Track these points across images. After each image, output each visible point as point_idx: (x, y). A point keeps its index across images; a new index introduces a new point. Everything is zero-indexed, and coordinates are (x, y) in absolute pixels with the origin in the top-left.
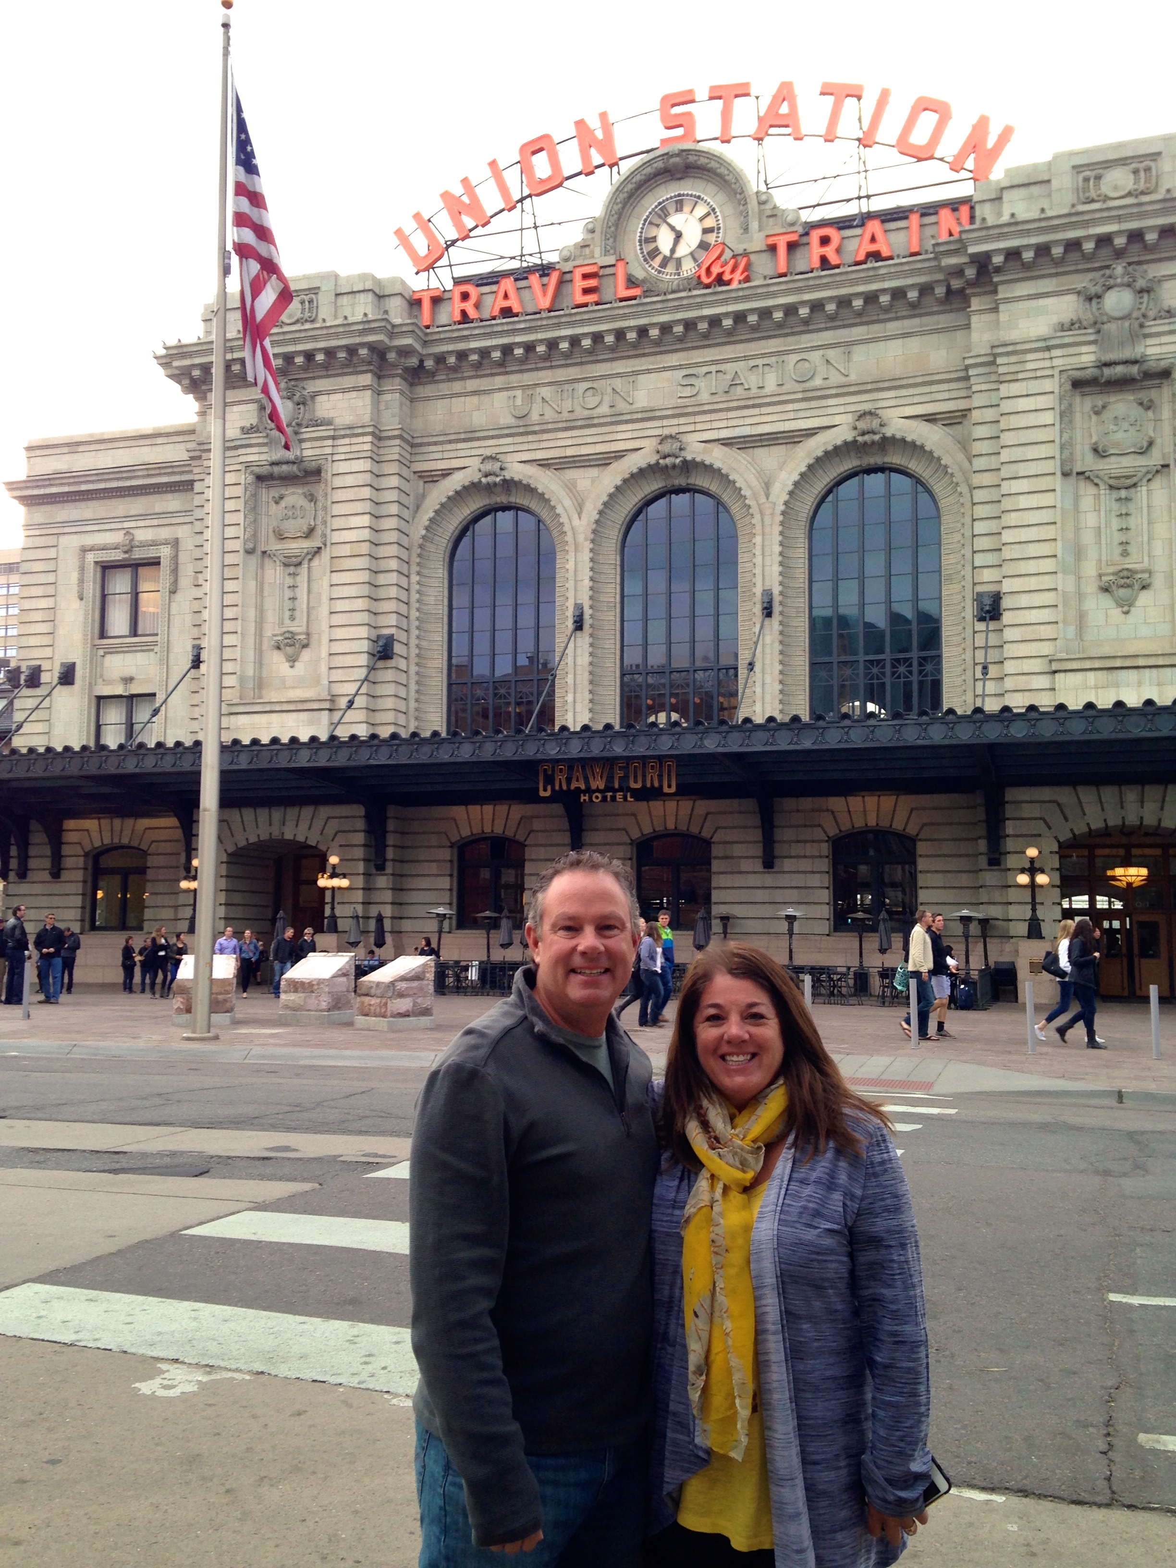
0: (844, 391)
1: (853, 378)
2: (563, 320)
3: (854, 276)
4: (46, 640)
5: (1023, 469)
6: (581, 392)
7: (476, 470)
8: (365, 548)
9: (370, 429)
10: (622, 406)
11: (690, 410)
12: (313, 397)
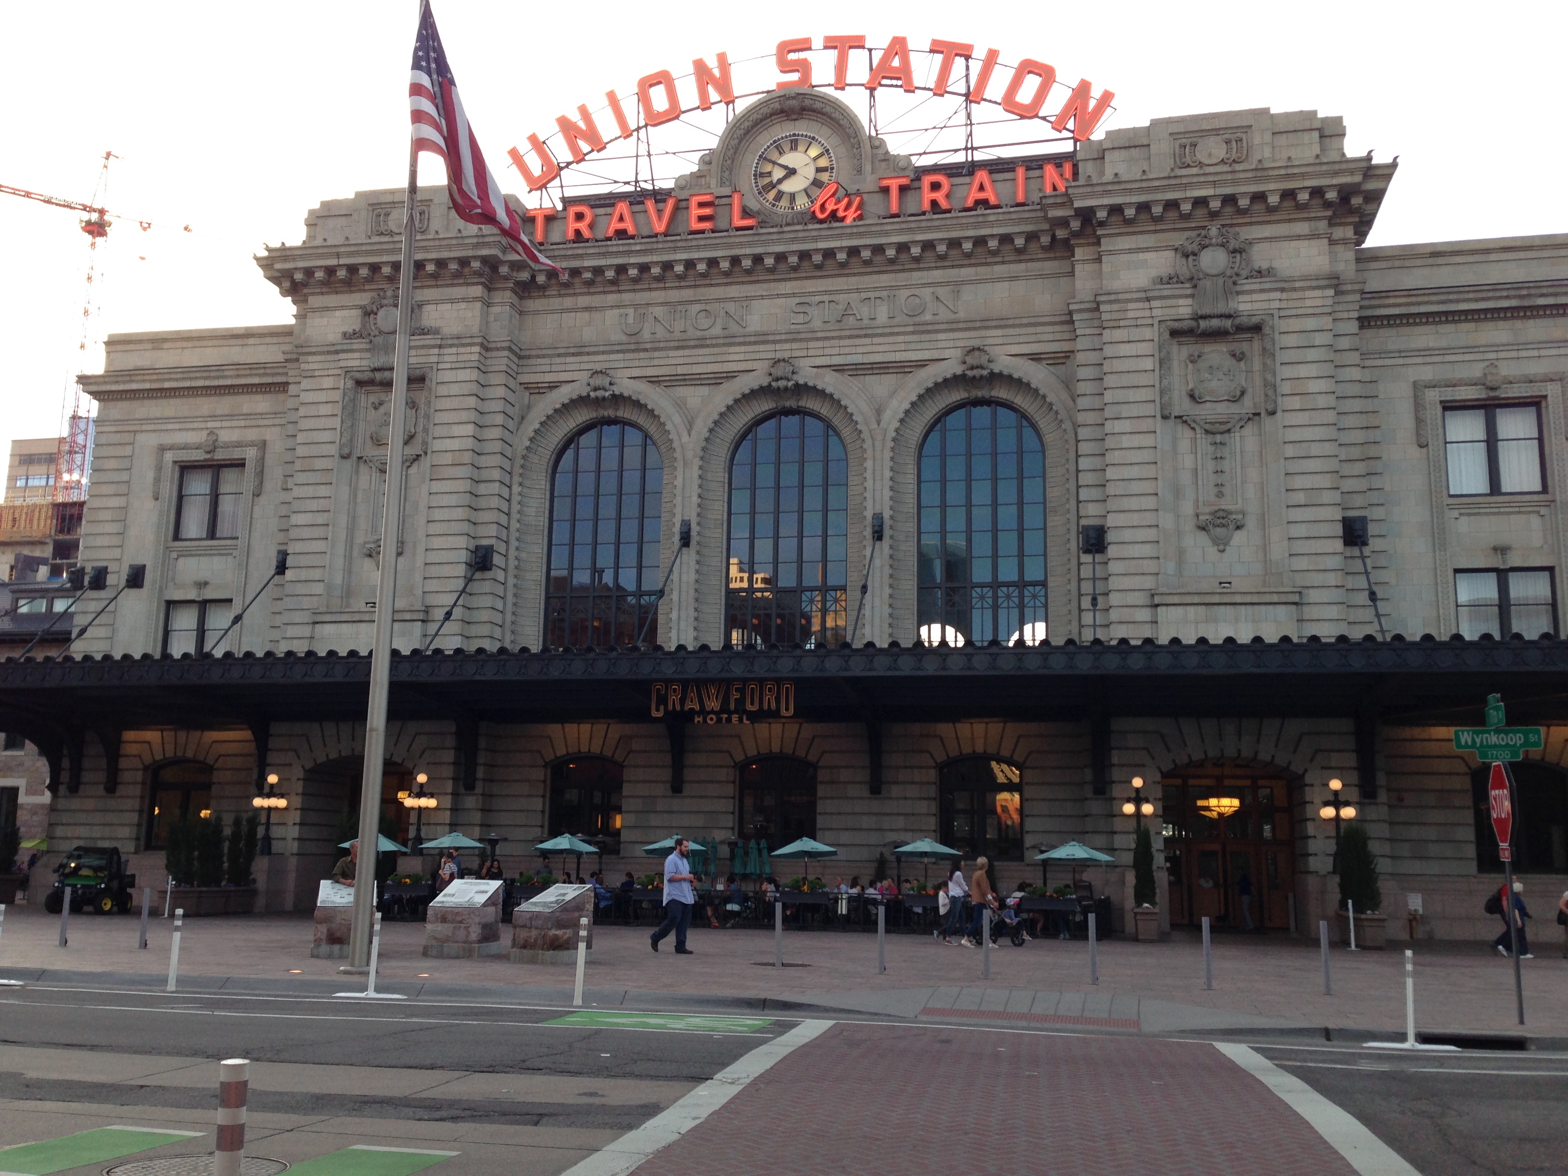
0: (953, 326)
1: (962, 315)
2: (680, 244)
3: (964, 221)
4: (115, 541)
5: (1125, 411)
6: (694, 313)
7: (585, 382)
8: (467, 457)
9: (479, 340)
10: (734, 329)
11: (803, 336)
12: (420, 306)
